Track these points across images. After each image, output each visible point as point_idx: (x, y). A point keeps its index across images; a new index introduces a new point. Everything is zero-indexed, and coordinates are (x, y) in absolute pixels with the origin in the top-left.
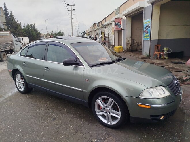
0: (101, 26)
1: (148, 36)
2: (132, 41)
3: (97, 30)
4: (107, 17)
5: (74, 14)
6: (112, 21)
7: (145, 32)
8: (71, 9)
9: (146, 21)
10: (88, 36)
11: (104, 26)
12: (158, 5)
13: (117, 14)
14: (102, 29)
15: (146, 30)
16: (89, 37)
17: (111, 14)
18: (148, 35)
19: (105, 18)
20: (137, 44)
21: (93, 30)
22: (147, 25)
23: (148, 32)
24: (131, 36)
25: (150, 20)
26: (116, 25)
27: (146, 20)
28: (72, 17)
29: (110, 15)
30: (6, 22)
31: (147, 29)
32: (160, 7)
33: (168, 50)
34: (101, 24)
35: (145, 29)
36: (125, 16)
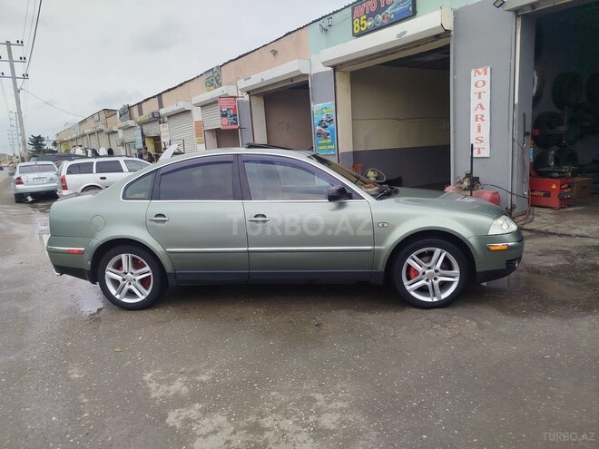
1: (330, 144)
3: (120, 132)
4: (169, 90)
5: (25, 76)
6: (196, 105)
7: (318, 134)
8: (10, 57)
9: (320, 108)
10: (87, 152)
11: (157, 118)
12: (345, 72)
13: (212, 86)
14: (145, 128)
15: (323, 129)
16: (90, 155)
17: (186, 82)
18: (329, 141)
19: (161, 94)
21: (99, 132)
22: (324, 117)
23: (328, 134)
25: (331, 104)
26: (223, 116)
27: (321, 105)
28: (15, 84)
29: (181, 85)
31: (325, 127)
32: (349, 77)
33: (376, 175)
34: (139, 111)
35: (318, 128)
36: (248, 93)
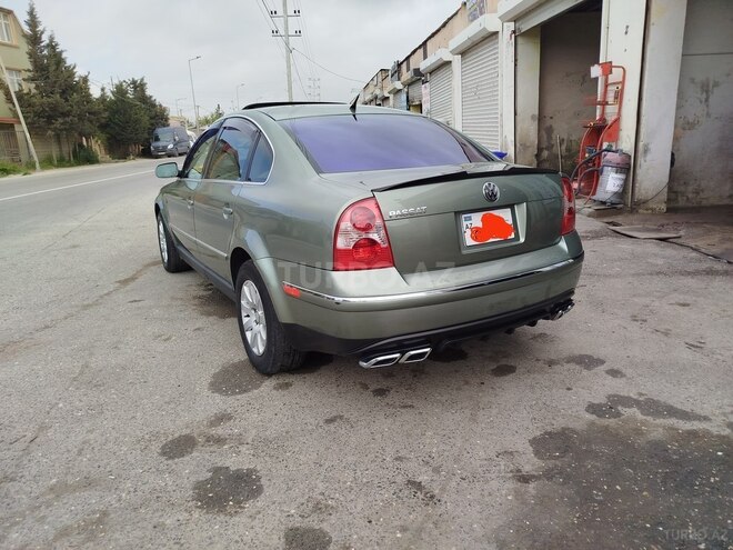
0: (406, 76)
2: (544, 133)
4: (433, 35)
5: (298, 33)
6: (454, 52)
8: (285, 11)
11: (420, 77)
13: (475, 18)
14: (411, 89)
19: (425, 42)
20: (564, 147)
21: (376, 98)
24: (537, 113)
29: (444, 25)
30: (29, 70)
34: (408, 69)
